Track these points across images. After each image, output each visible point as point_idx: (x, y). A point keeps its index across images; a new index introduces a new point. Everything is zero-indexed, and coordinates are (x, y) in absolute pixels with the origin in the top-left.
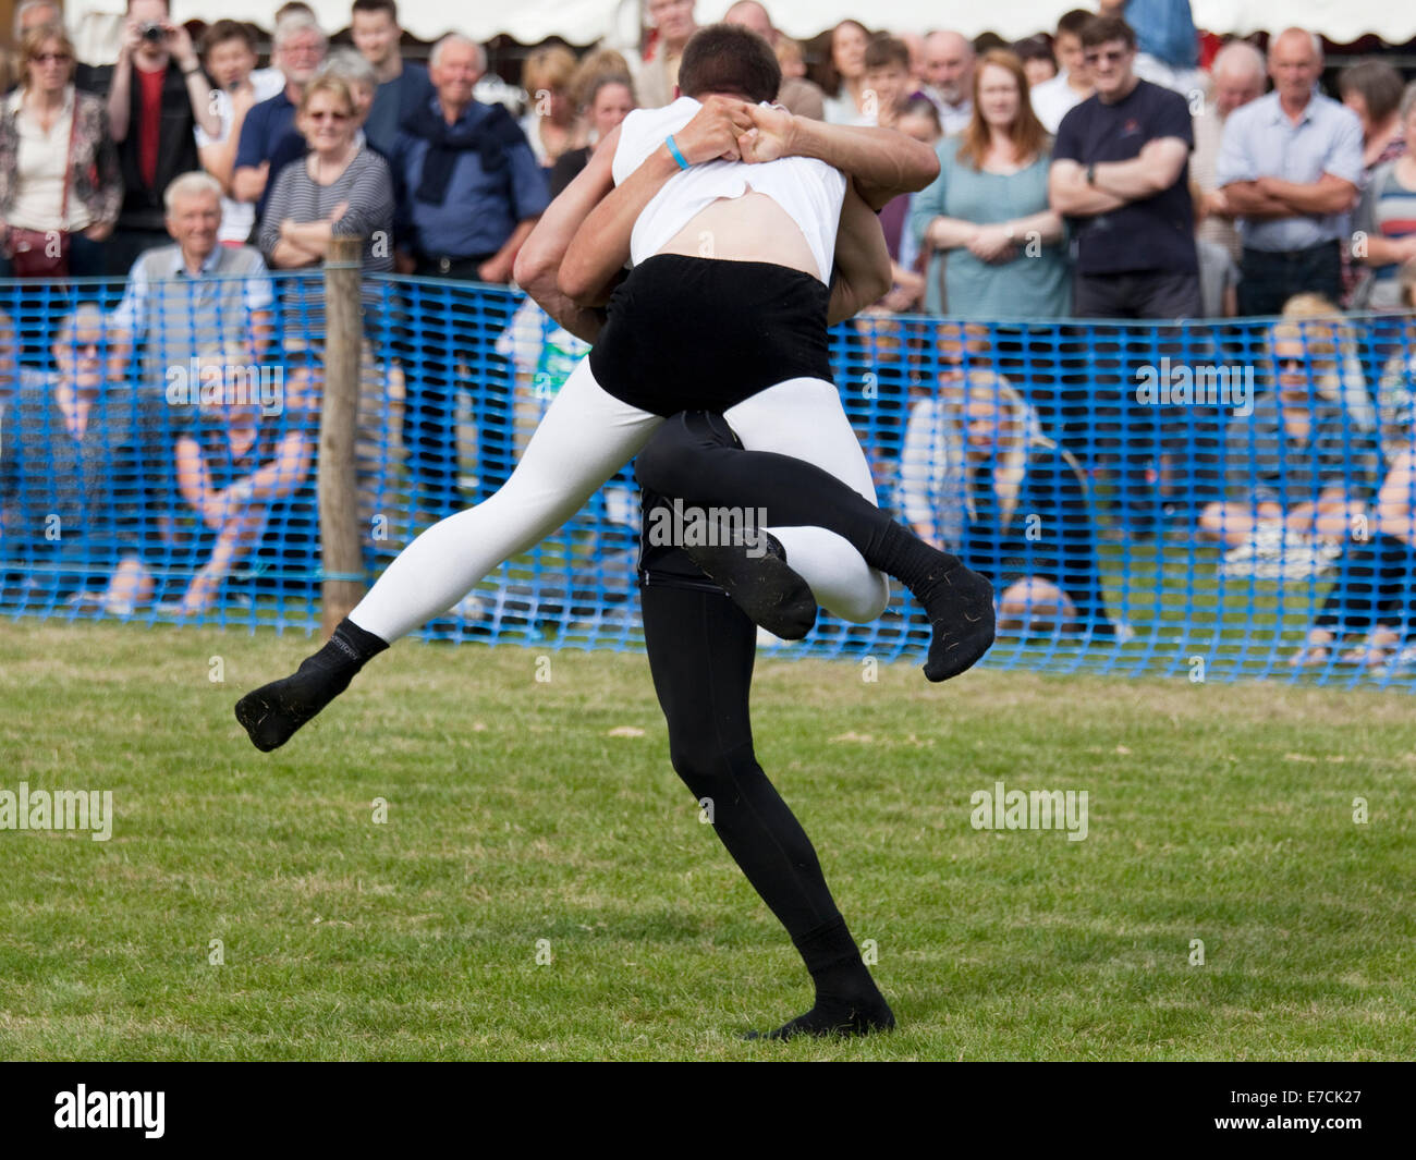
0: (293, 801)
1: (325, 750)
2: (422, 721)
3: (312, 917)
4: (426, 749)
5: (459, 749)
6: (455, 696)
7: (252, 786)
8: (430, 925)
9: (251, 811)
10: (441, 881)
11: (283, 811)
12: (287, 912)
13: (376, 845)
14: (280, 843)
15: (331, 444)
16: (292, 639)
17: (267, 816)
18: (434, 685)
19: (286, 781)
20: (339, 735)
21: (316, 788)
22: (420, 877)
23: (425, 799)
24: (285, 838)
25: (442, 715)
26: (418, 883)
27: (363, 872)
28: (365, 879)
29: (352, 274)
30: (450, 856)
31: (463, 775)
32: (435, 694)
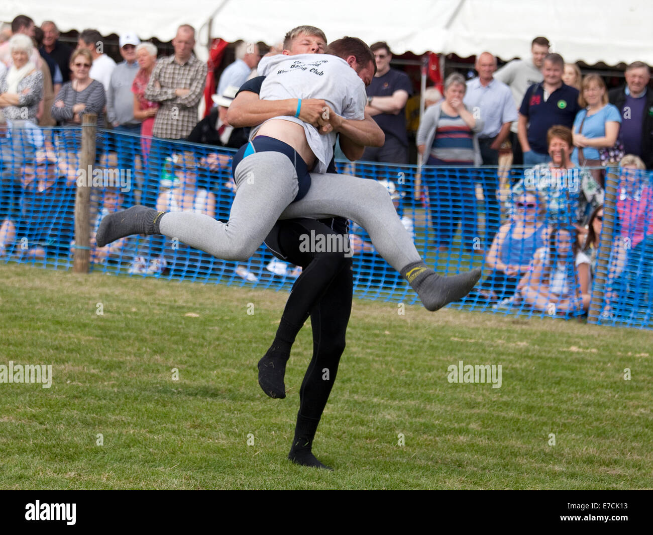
0: (60, 335)
1: (74, 316)
2: (112, 306)
3: (67, 380)
4: (113, 317)
5: (126, 318)
6: (125, 297)
7: (44, 328)
8: (113, 386)
9: (44, 338)
10: (117, 369)
11: (55, 339)
12: (57, 378)
13: (92, 354)
14: (55, 351)
15: (81, 195)
16: (61, 271)
17: (50, 340)
18: (117, 293)
19: (58, 327)
20: (79, 310)
21: (70, 330)
22: (110, 367)
23: (112, 337)
24: (57, 349)
25: (120, 305)
26: (109, 369)
27: (86, 363)
28: (88, 366)
29: (93, 129)
30: (121, 360)
31: (128, 327)
32: (116, 296)
